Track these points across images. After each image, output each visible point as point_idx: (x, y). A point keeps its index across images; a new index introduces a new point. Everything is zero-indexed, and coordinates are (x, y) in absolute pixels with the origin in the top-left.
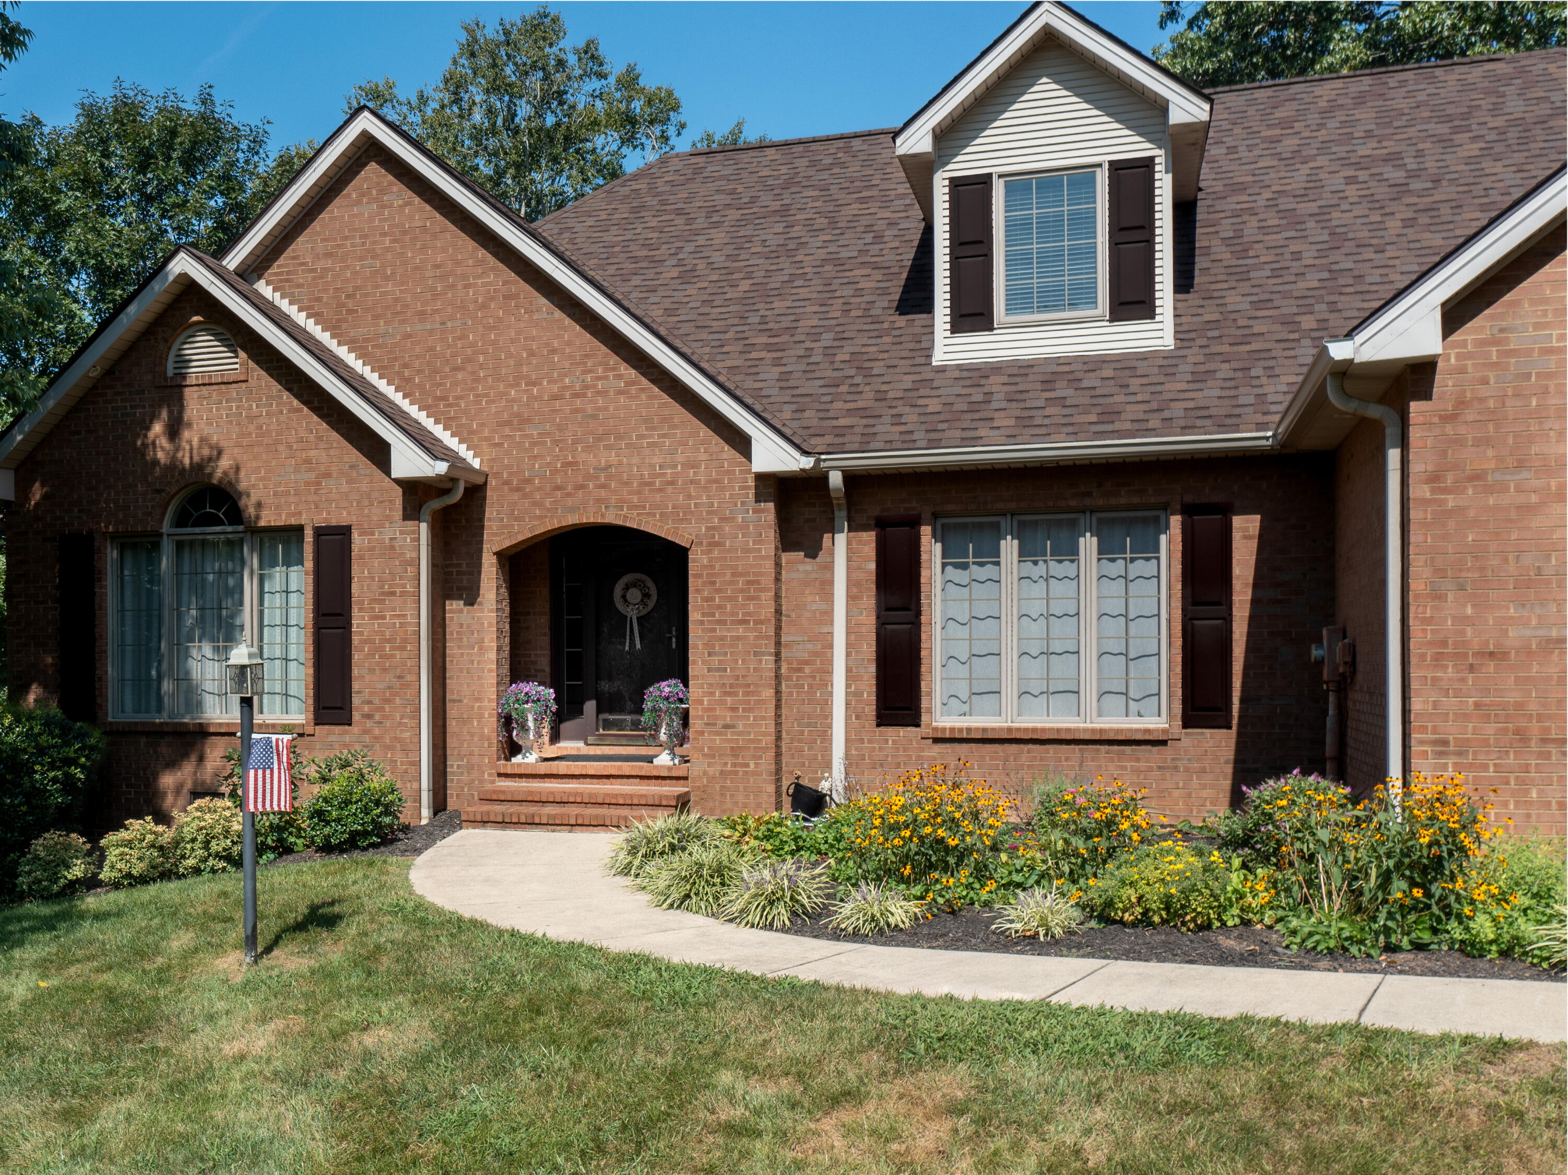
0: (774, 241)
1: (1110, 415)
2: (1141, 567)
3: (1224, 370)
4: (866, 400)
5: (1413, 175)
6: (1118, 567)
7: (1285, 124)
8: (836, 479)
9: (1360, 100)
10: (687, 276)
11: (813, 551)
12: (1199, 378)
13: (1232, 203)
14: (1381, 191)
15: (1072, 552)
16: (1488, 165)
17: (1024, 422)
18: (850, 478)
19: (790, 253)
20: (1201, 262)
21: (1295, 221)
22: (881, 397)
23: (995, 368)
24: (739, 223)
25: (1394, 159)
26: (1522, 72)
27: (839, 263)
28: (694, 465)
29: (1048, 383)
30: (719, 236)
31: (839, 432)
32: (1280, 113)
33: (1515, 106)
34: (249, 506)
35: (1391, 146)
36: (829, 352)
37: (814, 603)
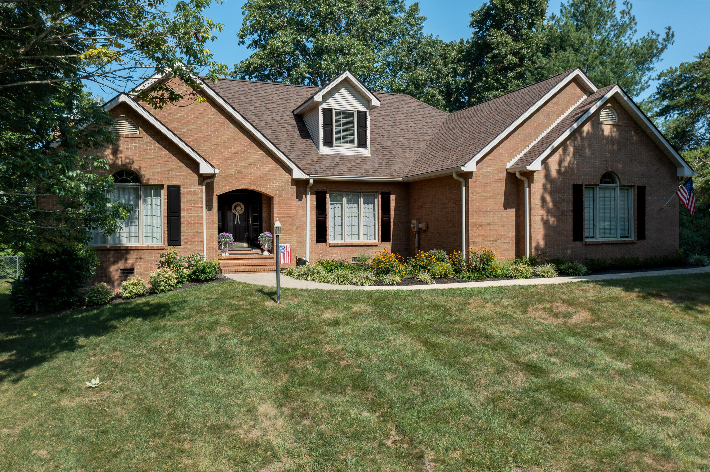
2: (371, 206)
3: (384, 162)
4: (309, 161)
6: (366, 205)
8: (311, 181)
11: (303, 199)
12: (380, 163)
15: (358, 202)
17: (350, 171)
18: (315, 181)
23: (335, 156)
28: (275, 175)
29: (349, 161)
31: (309, 169)
34: (144, 178)
37: (301, 212)
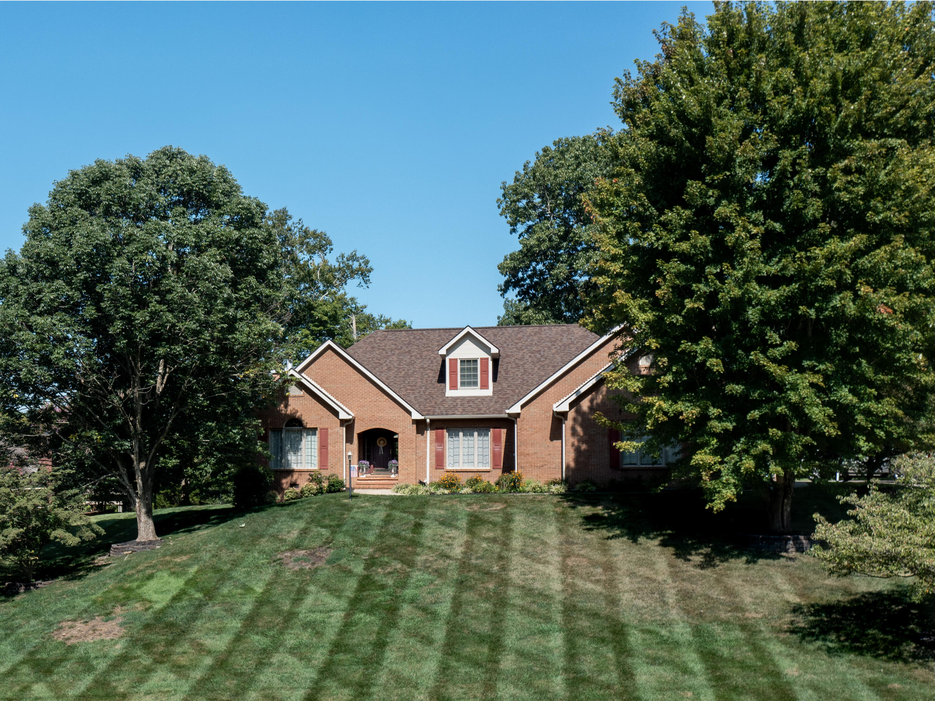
0: (408, 361)
1: (480, 409)
2: (485, 438)
3: (501, 401)
4: (433, 404)
5: (542, 356)
6: (481, 438)
7: (520, 339)
8: (428, 421)
9: (535, 334)
10: (389, 369)
11: (423, 434)
12: (496, 402)
13: (506, 360)
14: (535, 360)
15: (473, 435)
16: (556, 355)
17: (464, 410)
18: (431, 420)
19: (413, 365)
20: (499, 375)
21: (518, 366)
22: (436, 403)
23: (458, 398)
24: (399, 354)
25: (539, 351)
26: (568, 330)
27: (424, 368)
28: (399, 417)
29: (468, 402)
30: (395, 358)
31: (429, 411)
32: (519, 336)
33: (565, 340)
34: (304, 423)
35: (539, 348)
36: (424, 392)
37: (423, 445)
